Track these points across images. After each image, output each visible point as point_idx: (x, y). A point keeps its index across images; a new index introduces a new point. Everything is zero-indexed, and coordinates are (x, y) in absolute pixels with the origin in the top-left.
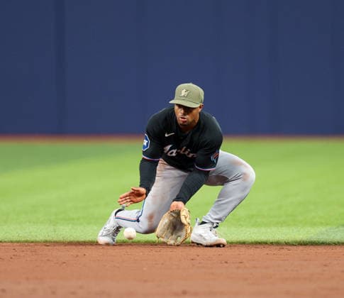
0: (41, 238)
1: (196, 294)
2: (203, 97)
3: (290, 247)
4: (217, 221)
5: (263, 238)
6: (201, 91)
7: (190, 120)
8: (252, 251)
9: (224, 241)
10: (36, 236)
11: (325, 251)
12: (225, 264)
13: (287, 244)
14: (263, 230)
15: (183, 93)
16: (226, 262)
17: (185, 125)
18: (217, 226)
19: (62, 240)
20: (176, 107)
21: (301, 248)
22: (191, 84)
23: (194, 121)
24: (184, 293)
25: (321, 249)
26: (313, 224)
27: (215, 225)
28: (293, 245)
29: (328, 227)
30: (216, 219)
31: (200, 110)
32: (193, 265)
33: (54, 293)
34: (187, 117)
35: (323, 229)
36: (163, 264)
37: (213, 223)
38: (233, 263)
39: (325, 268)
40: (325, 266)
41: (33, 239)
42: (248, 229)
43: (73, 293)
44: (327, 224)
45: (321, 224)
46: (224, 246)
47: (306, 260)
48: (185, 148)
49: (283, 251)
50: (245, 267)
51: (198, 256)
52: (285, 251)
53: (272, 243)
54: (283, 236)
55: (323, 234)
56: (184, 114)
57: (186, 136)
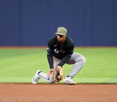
5: (89, 82)
6: (66, 30)
7: (62, 40)
8: (85, 86)
9: (75, 83)
10: (11, 81)
13: (97, 84)
14: (89, 79)
15: (60, 30)
16: (76, 90)
18: (73, 77)
20: (57, 35)
21: (101, 85)
22: (62, 27)
23: (64, 40)
25: (108, 86)
26: (106, 77)
27: (72, 77)
28: (99, 84)
31: (66, 36)
32: (65, 91)
33: (17, 101)
34: (61, 38)
36: (54, 91)
38: (78, 90)
40: (110, 91)
42: (83, 79)
43: (24, 101)
44: (110, 77)
45: (108, 77)
46: (75, 84)
48: (61, 50)
49: (95, 86)
50: (82, 92)
51: (66, 88)
52: (96, 86)
53: (91, 83)
54: (95, 81)
55: (109, 80)
56: (60, 38)
57: (61, 46)
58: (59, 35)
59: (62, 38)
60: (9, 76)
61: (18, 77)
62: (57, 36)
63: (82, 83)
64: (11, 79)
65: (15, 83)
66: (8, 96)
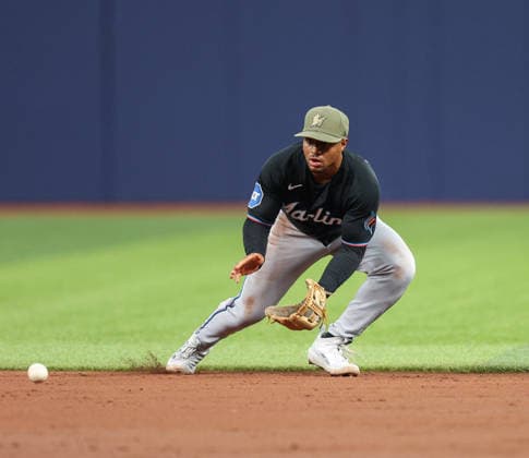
0: (74, 363)
1: (312, 450)
2: (347, 128)
3: (457, 376)
4: (350, 336)
5: (416, 362)
6: (344, 118)
8: (399, 383)
9: (356, 369)
10: (67, 361)
11: (510, 381)
12: (358, 404)
13: (454, 371)
14: (416, 349)
15: (316, 121)
16: (359, 400)
17: (319, 172)
18: (349, 342)
19: (107, 365)
21: (474, 377)
22: (329, 107)
24: (295, 447)
25: (504, 380)
26: (495, 341)
28: (462, 373)
29: (516, 345)
30: (348, 332)
31: (342, 148)
32: (309, 405)
33: (93, 448)
35: (508, 347)
36: (261, 403)
37: (343, 338)
38: (370, 401)
39: (511, 408)
40: (511, 405)
41: (62, 365)
42: (393, 349)
43: (122, 449)
44: (516, 340)
45: (506, 340)
47: (481, 397)
49: (447, 381)
50: (389, 407)
51: (316, 390)
52: (449, 382)
53: (429, 370)
54: (447, 358)
55: (508, 355)
56: (318, 155)
57: (323, 189)
58: (311, 141)
59: (327, 154)
60: (57, 339)
61: (96, 344)
62: (302, 147)
63: (387, 370)
64: (66, 350)
65: (83, 369)
66: (53, 427)
